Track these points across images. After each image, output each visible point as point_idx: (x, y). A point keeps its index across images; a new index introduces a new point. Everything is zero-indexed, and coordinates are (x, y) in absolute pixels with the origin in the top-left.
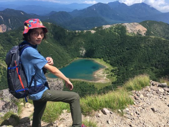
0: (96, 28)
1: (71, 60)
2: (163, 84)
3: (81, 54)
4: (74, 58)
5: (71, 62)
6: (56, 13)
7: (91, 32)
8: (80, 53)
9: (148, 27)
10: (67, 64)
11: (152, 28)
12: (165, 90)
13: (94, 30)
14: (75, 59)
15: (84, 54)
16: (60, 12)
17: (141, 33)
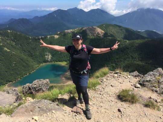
0: (59, 33)
1: (37, 66)
2: (117, 72)
3: (47, 59)
4: (40, 63)
5: (38, 68)
6: (16, 20)
7: (54, 37)
8: (45, 58)
9: (105, 30)
10: (33, 70)
11: (109, 30)
12: (118, 75)
13: (58, 35)
14: (41, 65)
15: (50, 58)
16: (20, 19)
17: (100, 36)
